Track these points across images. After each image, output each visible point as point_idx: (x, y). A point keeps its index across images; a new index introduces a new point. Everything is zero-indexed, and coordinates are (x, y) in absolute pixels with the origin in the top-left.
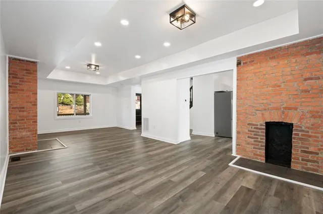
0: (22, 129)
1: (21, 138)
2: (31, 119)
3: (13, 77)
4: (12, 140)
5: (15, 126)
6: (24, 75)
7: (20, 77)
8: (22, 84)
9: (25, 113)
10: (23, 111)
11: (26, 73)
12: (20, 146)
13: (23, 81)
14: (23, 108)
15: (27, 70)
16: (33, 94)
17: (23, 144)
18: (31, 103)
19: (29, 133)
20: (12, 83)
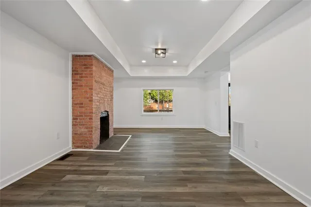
0: (81, 125)
1: (81, 134)
2: (88, 116)
3: (75, 74)
4: (74, 135)
5: (76, 122)
6: (83, 71)
7: (80, 73)
8: (81, 80)
9: (83, 109)
10: (82, 107)
11: (85, 68)
12: (80, 142)
13: (82, 77)
14: (82, 104)
15: (85, 65)
16: (89, 89)
17: (82, 140)
18: (88, 98)
19: (86, 130)
20: (74, 80)
